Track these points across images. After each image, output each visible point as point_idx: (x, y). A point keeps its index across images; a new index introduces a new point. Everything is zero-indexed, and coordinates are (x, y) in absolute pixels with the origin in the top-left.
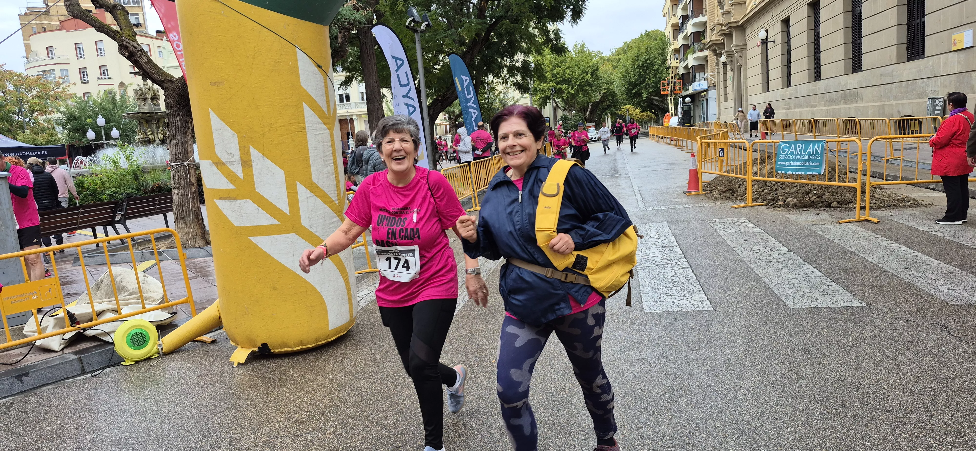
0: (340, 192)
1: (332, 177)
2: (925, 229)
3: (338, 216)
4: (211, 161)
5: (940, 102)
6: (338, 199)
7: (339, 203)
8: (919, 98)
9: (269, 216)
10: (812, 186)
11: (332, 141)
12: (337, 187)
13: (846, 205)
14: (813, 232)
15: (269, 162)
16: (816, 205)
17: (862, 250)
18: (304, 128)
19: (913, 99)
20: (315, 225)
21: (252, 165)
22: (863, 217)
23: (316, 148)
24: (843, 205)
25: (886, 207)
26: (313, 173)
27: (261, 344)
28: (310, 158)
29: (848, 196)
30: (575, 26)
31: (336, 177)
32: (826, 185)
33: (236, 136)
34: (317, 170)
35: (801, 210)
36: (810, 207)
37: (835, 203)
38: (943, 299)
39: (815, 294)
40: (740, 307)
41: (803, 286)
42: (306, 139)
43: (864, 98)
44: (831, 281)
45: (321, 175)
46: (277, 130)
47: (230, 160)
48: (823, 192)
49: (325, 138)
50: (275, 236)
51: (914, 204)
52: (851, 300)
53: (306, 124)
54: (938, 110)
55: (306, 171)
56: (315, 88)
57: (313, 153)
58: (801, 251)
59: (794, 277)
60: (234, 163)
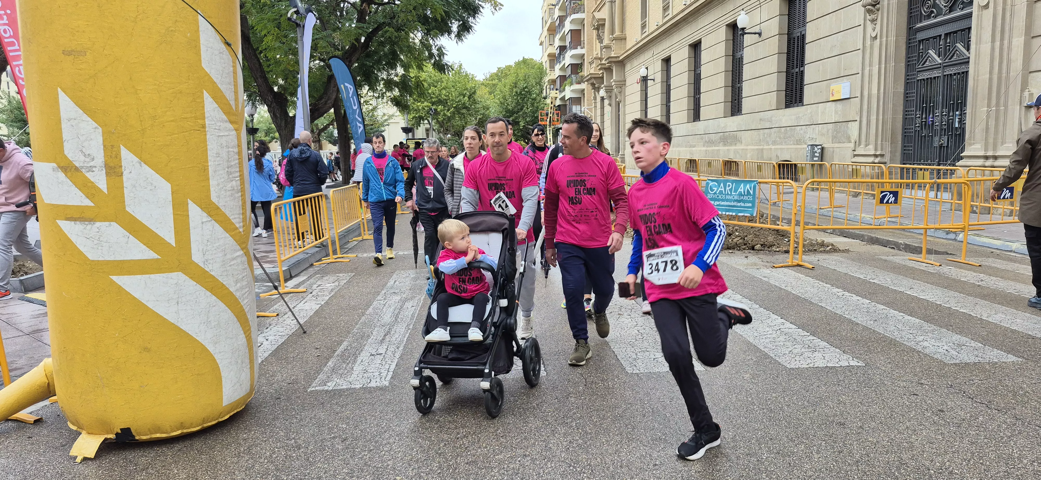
0: (246, 217)
1: (237, 195)
2: (862, 277)
3: (242, 249)
4: (55, 165)
5: (818, 149)
6: (243, 226)
8: (798, 144)
9: (145, 247)
10: (733, 228)
11: (239, 146)
12: (243, 209)
13: (768, 248)
14: (754, 277)
15: (148, 170)
16: (739, 247)
17: (817, 298)
18: (204, 126)
19: (791, 145)
20: (211, 262)
21: (122, 173)
22: (796, 262)
23: (218, 155)
24: (766, 248)
25: (807, 252)
26: (212, 189)
27: (121, 429)
29: (771, 239)
30: (460, 43)
31: (242, 196)
32: (746, 227)
33: (100, 130)
34: (218, 185)
35: (726, 251)
36: (734, 249)
37: (759, 245)
38: (935, 357)
39: (803, 350)
40: (732, 366)
41: (783, 340)
42: (205, 141)
43: (744, 142)
44: (809, 334)
45: (223, 192)
46: (163, 126)
47: (89, 165)
48: (745, 234)
49: (230, 141)
50: (152, 276)
51: (835, 250)
52: (845, 358)
53: (206, 120)
54: (816, 157)
55: (203, 186)
56: (221, 72)
57: (215, 161)
58: (754, 297)
59: (768, 329)
60: (94, 169)
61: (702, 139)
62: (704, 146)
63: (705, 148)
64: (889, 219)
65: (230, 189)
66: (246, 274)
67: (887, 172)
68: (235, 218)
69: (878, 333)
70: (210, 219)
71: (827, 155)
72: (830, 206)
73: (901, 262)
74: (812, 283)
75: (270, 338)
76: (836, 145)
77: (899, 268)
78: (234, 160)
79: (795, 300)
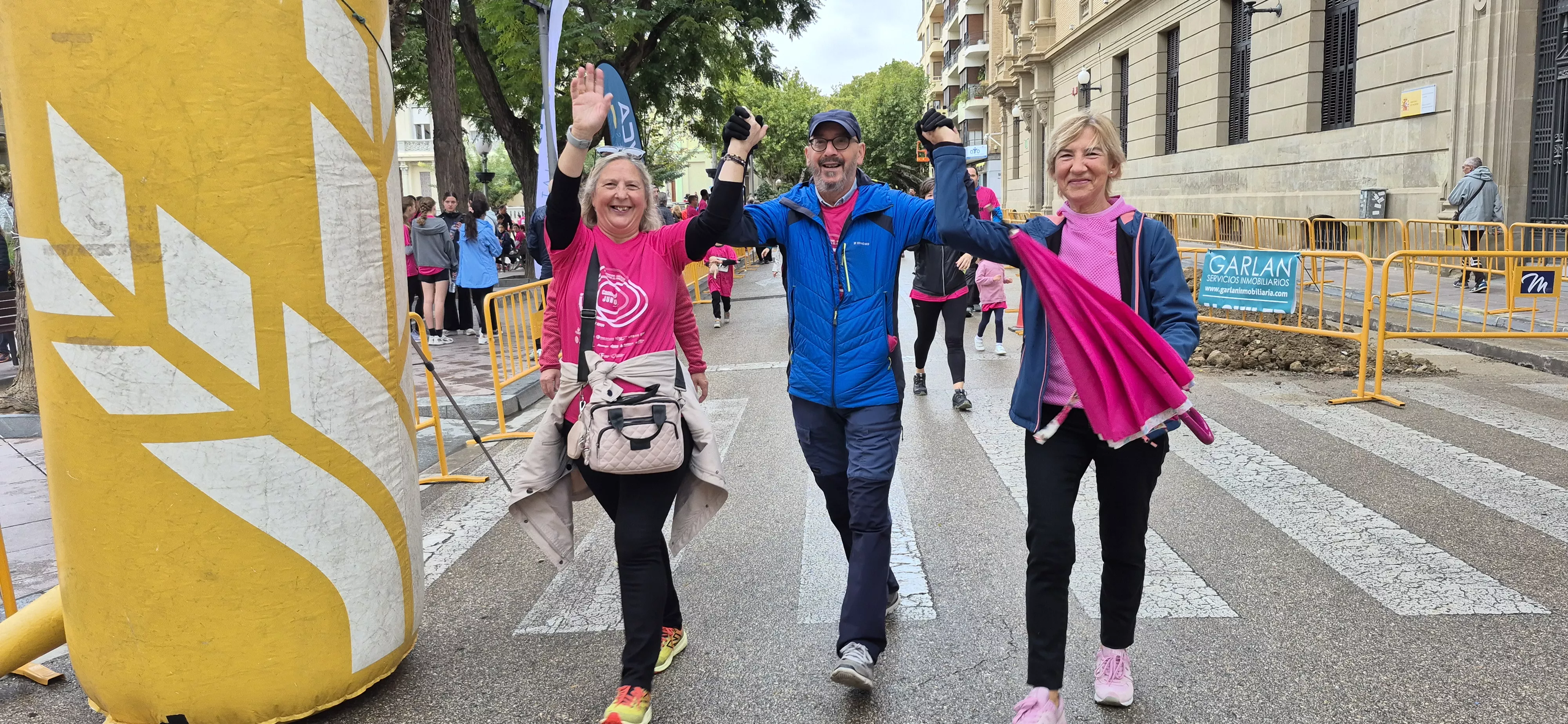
0: (396, 331)
1: (377, 294)
2: (1494, 423)
3: (389, 390)
4: (46, 242)
5: (1380, 197)
6: (391, 349)
7: (391, 357)
8: (1343, 189)
9: (205, 391)
10: (1251, 331)
11: (380, 204)
12: (389, 318)
13: (1315, 367)
14: (1299, 422)
15: (207, 251)
16: (1263, 365)
17: (1423, 466)
18: (312, 170)
19: (1332, 190)
20: (327, 416)
21: (161, 257)
22: (1369, 395)
23: (340, 221)
24: (1310, 368)
26: (328, 284)
27: (169, 717)
28: (323, 244)
29: (1317, 351)
30: (795, 38)
31: (387, 294)
32: (1276, 331)
33: (120, 177)
34: (340, 276)
35: (1240, 372)
36: (1254, 368)
37: (1298, 363)
39: (1420, 576)
40: (1289, 609)
41: (1378, 553)
42: (315, 196)
43: (1250, 185)
44: (1423, 541)
45: (349, 289)
46: (235, 169)
47: (102, 243)
48: (1272, 343)
49: (363, 196)
50: (218, 443)
51: (1432, 372)
52: (1506, 595)
53: (316, 158)
54: (1377, 209)
55: (312, 279)
56: (345, 71)
57: (333, 233)
58: (1306, 463)
59: (1343, 529)
60: (111, 250)
61: (1180, 181)
62: (1183, 193)
63: (1182, 197)
64: (1514, 315)
65: (364, 282)
66: (395, 433)
67: (1510, 236)
68: (374, 335)
69: (1557, 541)
70: (325, 338)
71: (1395, 206)
72: (1405, 292)
73: (1556, 395)
74: (1406, 434)
75: (469, 524)
76: (1411, 190)
77: (1557, 406)
78: (371, 230)
79: (1382, 470)
